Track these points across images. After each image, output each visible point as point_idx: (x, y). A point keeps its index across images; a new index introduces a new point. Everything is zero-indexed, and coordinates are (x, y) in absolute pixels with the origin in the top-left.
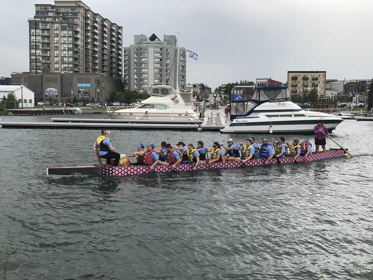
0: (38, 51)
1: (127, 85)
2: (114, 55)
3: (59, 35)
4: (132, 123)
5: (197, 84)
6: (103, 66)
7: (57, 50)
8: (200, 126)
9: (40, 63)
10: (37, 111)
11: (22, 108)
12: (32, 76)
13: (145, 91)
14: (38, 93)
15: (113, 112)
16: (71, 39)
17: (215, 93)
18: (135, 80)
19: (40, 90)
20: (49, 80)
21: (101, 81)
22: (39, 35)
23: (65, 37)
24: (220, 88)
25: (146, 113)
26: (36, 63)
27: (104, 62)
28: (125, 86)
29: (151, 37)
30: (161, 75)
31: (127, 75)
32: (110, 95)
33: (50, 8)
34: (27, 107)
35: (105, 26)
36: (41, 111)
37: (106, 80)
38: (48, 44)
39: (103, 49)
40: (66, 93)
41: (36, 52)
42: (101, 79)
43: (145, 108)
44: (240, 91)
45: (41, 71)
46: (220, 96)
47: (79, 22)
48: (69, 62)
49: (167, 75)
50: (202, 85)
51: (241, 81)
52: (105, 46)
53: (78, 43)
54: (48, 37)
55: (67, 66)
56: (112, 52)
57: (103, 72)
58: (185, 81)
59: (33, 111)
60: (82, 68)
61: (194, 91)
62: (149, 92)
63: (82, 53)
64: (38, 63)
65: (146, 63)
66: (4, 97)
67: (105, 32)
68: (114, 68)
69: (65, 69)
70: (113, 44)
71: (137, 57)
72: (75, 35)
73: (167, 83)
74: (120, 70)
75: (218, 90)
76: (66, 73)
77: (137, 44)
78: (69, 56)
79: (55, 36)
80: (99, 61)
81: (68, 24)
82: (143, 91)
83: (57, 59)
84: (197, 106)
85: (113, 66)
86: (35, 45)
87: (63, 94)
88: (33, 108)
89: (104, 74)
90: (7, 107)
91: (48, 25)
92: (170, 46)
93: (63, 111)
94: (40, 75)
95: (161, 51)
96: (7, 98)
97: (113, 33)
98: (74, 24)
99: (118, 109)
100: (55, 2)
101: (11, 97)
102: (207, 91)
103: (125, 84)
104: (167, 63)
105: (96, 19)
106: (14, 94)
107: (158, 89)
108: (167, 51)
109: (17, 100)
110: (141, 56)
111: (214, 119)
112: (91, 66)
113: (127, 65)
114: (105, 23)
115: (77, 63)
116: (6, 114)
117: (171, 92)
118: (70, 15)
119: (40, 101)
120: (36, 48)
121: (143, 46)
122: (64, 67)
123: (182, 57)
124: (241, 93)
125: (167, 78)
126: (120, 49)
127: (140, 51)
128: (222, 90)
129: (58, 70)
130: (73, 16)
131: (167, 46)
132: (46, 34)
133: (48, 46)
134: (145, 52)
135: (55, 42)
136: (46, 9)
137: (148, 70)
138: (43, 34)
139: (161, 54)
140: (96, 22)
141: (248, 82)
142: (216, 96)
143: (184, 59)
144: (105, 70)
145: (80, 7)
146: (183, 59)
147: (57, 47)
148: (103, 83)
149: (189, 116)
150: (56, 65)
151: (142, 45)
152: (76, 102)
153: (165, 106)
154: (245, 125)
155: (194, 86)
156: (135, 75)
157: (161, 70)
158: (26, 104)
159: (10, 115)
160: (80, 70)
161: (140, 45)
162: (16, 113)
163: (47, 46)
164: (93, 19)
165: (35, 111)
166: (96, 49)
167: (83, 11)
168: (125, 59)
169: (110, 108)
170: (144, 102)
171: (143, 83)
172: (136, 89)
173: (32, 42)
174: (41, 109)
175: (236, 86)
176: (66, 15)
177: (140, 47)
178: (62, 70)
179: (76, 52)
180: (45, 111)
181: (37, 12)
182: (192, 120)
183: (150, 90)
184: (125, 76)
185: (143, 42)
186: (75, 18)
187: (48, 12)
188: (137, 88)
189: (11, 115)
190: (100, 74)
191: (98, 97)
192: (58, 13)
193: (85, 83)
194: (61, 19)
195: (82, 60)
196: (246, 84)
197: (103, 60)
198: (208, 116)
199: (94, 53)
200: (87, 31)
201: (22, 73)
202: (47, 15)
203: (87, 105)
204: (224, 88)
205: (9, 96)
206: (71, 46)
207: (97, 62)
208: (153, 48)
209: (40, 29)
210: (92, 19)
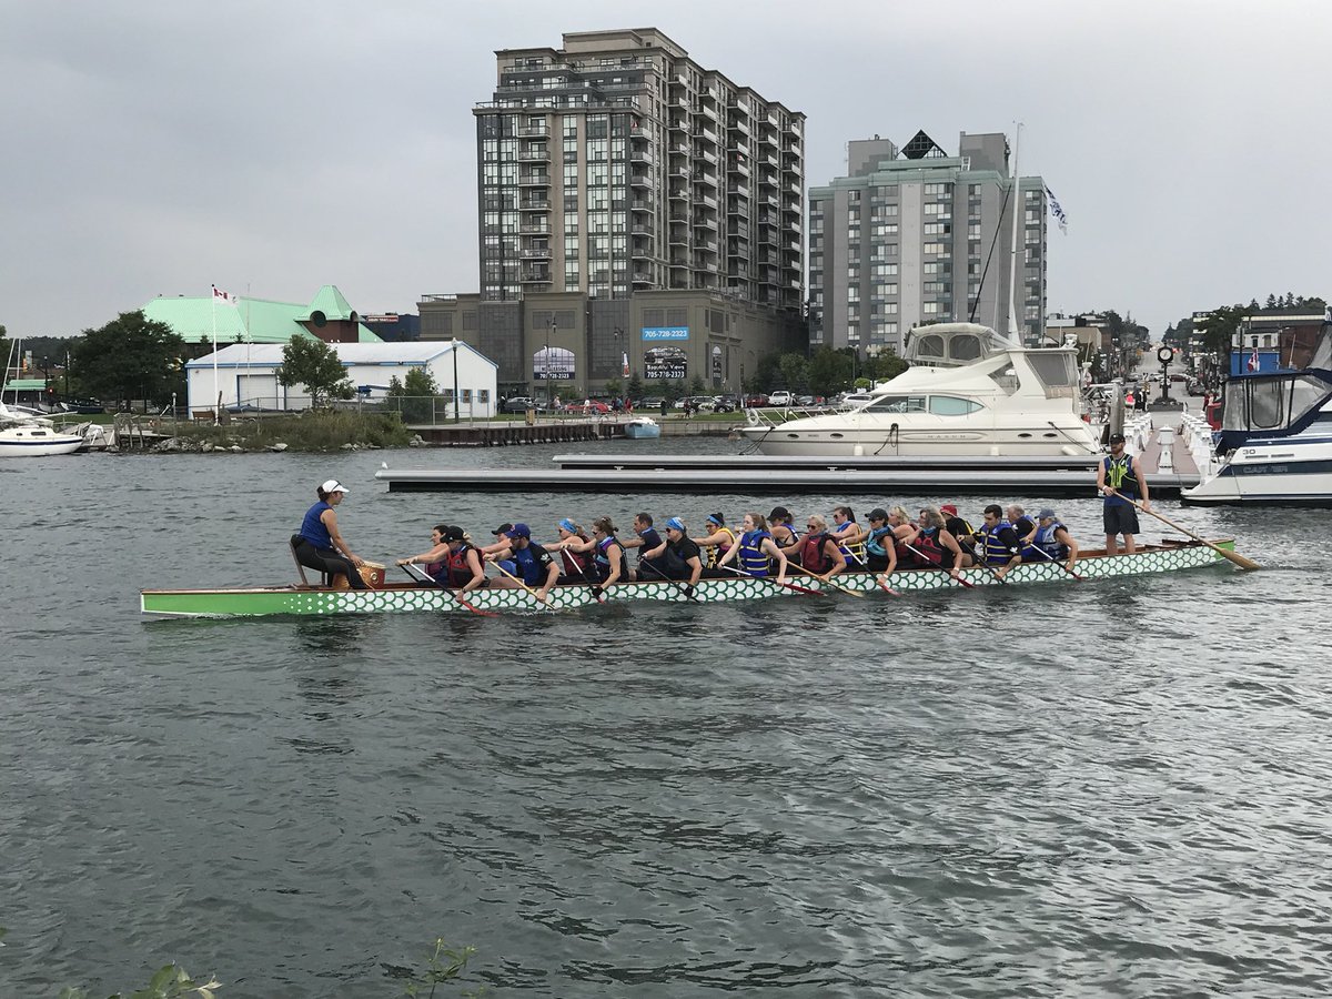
0: (509, 219)
1: (821, 329)
2: (773, 218)
3: (580, 157)
4: (842, 467)
5: (1091, 314)
6: (733, 262)
7: (571, 210)
9: (514, 259)
10: (507, 430)
11: (457, 420)
12: (488, 306)
13: (888, 346)
14: (508, 365)
15: (769, 428)
16: (620, 170)
17: (1165, 348)
18: (851, 310)
19: (517, 354)
20: (547, 321)
21: (727, 316)
22: (512, 162)
23: (602, 161)
24: (1186, 326)
25: (892, 430)
26: (501, 262)
27: (736, 246)
28: (811, 334)
29: (909, 146)
30: (948, 285)
31: (820, 291)
32: (759, 366)
33: (547, 60)
34: (474, 416)
35: (741, 115)
36: (520, 430)
37: (743, 311)
38: (542, 191)
39: (734, 199)
40: (605, 364)
41: (500, 220)
42: (727, 309)
43: (887, 411)
44: (1267, 338)
45: (518, 289)
46: (1183, 359)
47: (649, 106)
48: (615, 251)
49: (971, 283)
50: (1112, 318)
51: (1272, 296)
52: (741, 190)
53: (647, 181)
54: (542, 166)
55: (606, 266)
56: (764, 209)
57: (733, 282)
58: (1041, 302)
59: (493, 431)
60: (658, 273)
61: (1078, 341)
62: (903, 353)
63: (659, 220)
64: (509, 259)
65: (893, 243)
66: (395, 382)
67: (742, 137)
68: (774, 268)
69: (601, 277)
70: (771, 180)
71: (858, 222)
72: (635, 154)
73: (970, 315)
74: (796, 275)
75: (1178, 336)
76: (602, 294)
77: (859, 173)
78: (615, 230)
79: (565, 162)
80: (719, 245)
81: (611, 114)
82: (879, 348)
83: (572, 244)
84: (1091, 398)
85: (770, 261)
86: (496, 198)
87: (595, 370)
88: (491, 420)
89: (737, 289)
90: (407, 419)
91: (542, 123)
92: (986, 172)
93: (596, 431)
94: (517, 302)
95: (948, 196)
96: (403, 387)
97: (771, 140)
98: (632, 114)
99: (790, 418)
100: (567, 38)
101: (419, 382)
102: (1132, 340)
103: (811, 325)
104: (971, 237)
105: (708, 90)
106: (428, 373)
107: (940, 340)
108: (972, 193)
109: (440, 391)
110: (874, 219)
111: (1166, 449)
112: (691, 262)
113: (821, 254)
114: (740, 105)
115: (640, 255)
116: (403, 443)
117: (988, 348)
118: (616, 83)
119: (517, 394)
120: (503, 206)
121: (880, 178)
122: (598, 272)
123: (1029, 214)
124: (1274, 343)
125: (971, 296)
126: (794, 198)
127: (869, 200)
128: (1192, 335)
129: (577, 282)
130: (626, 87)
131: (972, 172)
132: (536, 155)
133: (543, 197)
134: (889, 200)
135: (567, 182)
136: (533, 64)
137: (899, 270)
138: (524, 154)
139: (949, 208)
140: (709, 101)
141: (1300, 299)
142: (1171, 358)
143: (1040, 219)
144: (742, 275)
145: (651, 50)
146: (1037, 222)
147: (572, 200)
148: (733, 325)
149: (1060, 438)
150: (568, 266)
151: (875, 174)
152: (636, 396)
153: (966, 403)
154: (1283, 473)
155: (1081, 322)
156: (851, 291)
157: (948, 267)
158: (468, 404)
159: (416, 447)
160: (652, 279)
161: (870, 175)
162: (438, 439)
163: (537, 200)
164: (697, 93)
165: (499, 431)
166: (708, 201)
167: (665, 66)
168: (813, 232)
169: (759, 414)
170: (885, 388)
171: (880, 317)
172: (854, 342)
173: (488, 186)
174: (520, 424)
175: (1253, 319)
176: (603, 84)
177: (870, 184)
178: (589, 282)
179: (639, 217)
180: (533, 429)
181: (505, 79)
182: (1074, 454)
183: (906, 345)
184: (813, 294)
185: (882, 164)
186: (636, 93)
187: (539, 78)
188: (857, 338)
189: (421, 446)
190: (723, 289)
191: (718, 375)
192: (575, 78)
193: (673, 325)
194: (585, 98)
195: (659, 243)
196: (1292, 310)
197: (734, 240)
198: (1140, 437)
200: (676, 136)
201: (455, 297)
202: (538, 88)
204: (1200, 326)
205: (412, 378)
206: (620, 195)
207: (713, 246)
208: (918, 186)
209: (515, 137)
210: (693, 92)
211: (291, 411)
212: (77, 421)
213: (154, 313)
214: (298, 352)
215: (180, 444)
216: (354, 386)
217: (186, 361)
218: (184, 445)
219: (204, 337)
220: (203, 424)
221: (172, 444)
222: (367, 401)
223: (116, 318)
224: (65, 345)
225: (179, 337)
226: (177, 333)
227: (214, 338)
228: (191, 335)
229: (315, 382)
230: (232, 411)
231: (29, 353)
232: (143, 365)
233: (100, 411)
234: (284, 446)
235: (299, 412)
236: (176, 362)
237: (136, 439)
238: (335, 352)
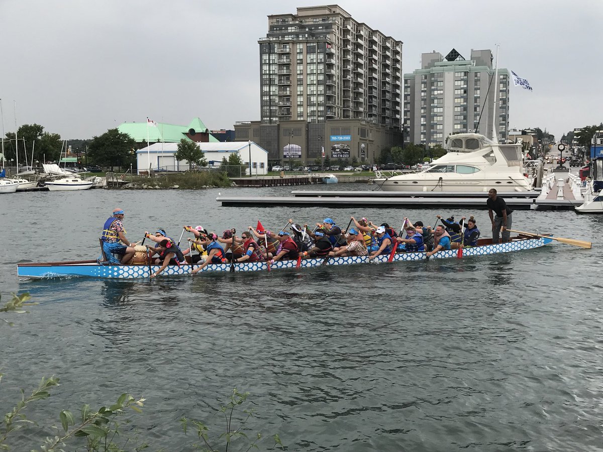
0: (273, 89)
1: (409, 136)
2: (388, 88)
3: (304, 61)
4: (417, 196)
5: (528, 129)
6: (371, 107)
7: (300, 85)
8: (534, 201)
9: (275, 106)
10: (272, 180)
11: (251, 175)
12: (263, 126)
13: (438, 144)
14: (272, 152)
15: (385, 179)
16: (321, 67)
17: (561, 144)
18: (422, 127)
19: (276, 147)
20: (289, 133)
21: (368, 130)
22: (275, 64)
23: (313, 63)
24: (571, 135)
25: (440, 180)
26: (270, 107)
27: (372, 100)
28: (404, 138)
29: (449, 55)
30: (465, 117)
31: (409, 119)
32: (382, 152)
33: (290, 19)
34: (258, 174)
35: (374, 43)
36: (278, 180)
37: (374, 128)
38: (288, 76)
39: (371, 79)
40: (314, 151)
41: (270, 89)
42: (367, 127)
43: (438, 172)
45: (277, 119)
46: (570, 149)
47: (334, 39)
48: (319, 102)
49: (476, 116)
50: (538, 131)
52: (374, 75)
53: (333, 72)
54: (288, 65)
55: (315, 109)
56: (384, 83)
57: (370, 116)
58: (506, 124)
59: (266, 180)
60: (338, 112)
61: (523, 141)
62: (445, 146)
63: (338, 88)
64: (273, 106)
65: (441, 98)
66: (224, 159)
67: (374, 52)
68: (388, 109)
69: (313, 113)
70: (387, 71)
71: (425, 89)
72: (328, 60)
73: (475, 130)
74: (398, 112)
75: (567, 139)
76: (313, 121)
77: (426, 68)
78: (319, 93)
79: (298, 64)
80: (365, 99)
81: (318, 43)
82: (434, 144)
83: (300, 99)
84: (529, 166)
85: (387, 106)
86: (268, 79)
87: (310, 154)
88: (265, 175)
89: (372, 119)
90: (230, 175)
91: (288, 47)
92: (482, 67)
93: (310, 180)
94: (276, 125)
95: (466, 77)
96: (228, 161)
97: (387, 53)
98: (327, 42)
99: (395, 175)
100: (299, 9)
101: (235, 159)
102: (546, 141)
103: (405, 134)
104: (476, 96)
105: (360, 31)
106: (238, 155)
107: (461, 141)
108: (476, 76)
109: (243, 163)
110: (433, 88)
112: (352, 107)
113: (409, 103)
114: (374, 38)
115: (330, 104)
116: (228, 186)
117: (482, 144)
118: (320, 29)
119: (276, 164)
120: (271, 83)
121: (435, 70)
122: (312, 111)
123: (501, 85)
125: (475, 121)
126: (397, 78)
127: (431, 79)
128: (573, 138)
129: (302, 116)
130: (324, 31)
131: (476, 67)
132: (285, 60)
133: (288, 79)
134: (439, 79)
135: (299, 72)
136: (284, 21)
137: (444, 110)
138: (280, 60)
139: (466, 82)
140: (360, 37)
142: (564, 149)
143: (506, 87)
144: (374, 112)
145: (335, 14)
146: (505, 89)
147: (300, 80)
148: (370, 135)
149: (514, 184)
150: (299, 109)
151: (433, 68)
152: (327, 165)
153: (472, 168)
155: (524, 133)
156: (422, 119)
157: (465, 109)
158: (255, 169)
159: (233, 187)
160: (335, 115)
161: (431, 68)
162: (243, 184)
163: (285, 80)
165: (269, 180)
166: (360, 80)
167: (341, 22)
168: (406, 93)
169: (381, 173)
170: (437, 162)
171: (435, 130)
172: (423, 142)
173: (264, 74)
174: (278, 177)
175: (601, 131)
176: (314, 29)
177: (431, 72)
178: (308, 116)
179: (329, 87)
180: (283, 180)
181: (272, 28)
182: (520, 191)
183: (446, 143)
184: (405, 120)
185: (436, 64)
186: (328, 33)
187: (286, 27)
188: (425, 140)
189: (235, 187)
191: (363, 156)
192: (302, 27)
193: (343, 134)
194: (306, 35)
195: (338, 99)
197: (371, 97)
198: (550, 184)
199: (357, 86)
200: (346, 52)
201: (250, 123)
202: (286, 32)
203: (346, 169)
204: (577, 135)
205: (232, 158)
206: (321, 78)
207: (361, 100)
209: (276, 53)
210: (354, 32)
211: (180, 171)
212: (90, 175)
213: (122, 130)
214: (184, 146)
215: (134, 185)
216: (207, 161)
217: (136, 150)
218: (136, 186)
219: (144, 140)
220: (144, 177)
221: (130, 185)
222: (213, 167)
223: (107, 131)
224: (85, 143)
225: (133, 140)
226: (132, 138)
227: (148, 140)
228: (138, 139)
229: (191, 159)
230: (156, 171)
231: (70, 146)
232: (118, 151)
233: (100, 171)
234: (177, 186)
235: (183, 172)
236: (132, 150)
237: (115, 183)
238: (199, 146)
